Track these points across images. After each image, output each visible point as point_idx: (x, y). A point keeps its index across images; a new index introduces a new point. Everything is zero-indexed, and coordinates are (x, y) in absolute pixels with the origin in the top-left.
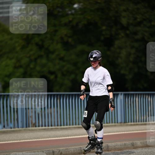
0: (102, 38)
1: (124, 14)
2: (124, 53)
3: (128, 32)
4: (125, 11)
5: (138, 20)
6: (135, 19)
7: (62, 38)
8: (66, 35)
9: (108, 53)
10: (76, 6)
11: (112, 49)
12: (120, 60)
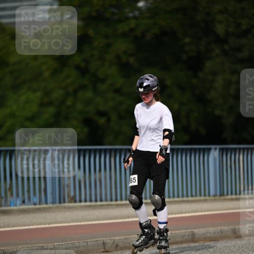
0: (184, 57)
1: (220, 17)
2: (219, 82)
3: (226, 47)
4: (221, 12)
5: (244, 27)
6: (239, 25)
7: (118, 57)
8: (125, 52)
9: (194, 81)
10: (141, 4)
11: (201, 74)
12: (213, 94)
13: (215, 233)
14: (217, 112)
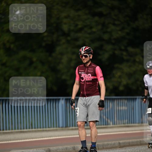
0: (44, 44)
1: (65, 20)
2: (65, 59)
3: (69, 38)
4: (66, 17)
5: (80, 26)
6: (77, 25)
7: (4, 44)
8: (8, 41)
9: (50, 59)
11: (54, 54)
12: (61, 67)
13: (62, 149)
14: (64, 77)
